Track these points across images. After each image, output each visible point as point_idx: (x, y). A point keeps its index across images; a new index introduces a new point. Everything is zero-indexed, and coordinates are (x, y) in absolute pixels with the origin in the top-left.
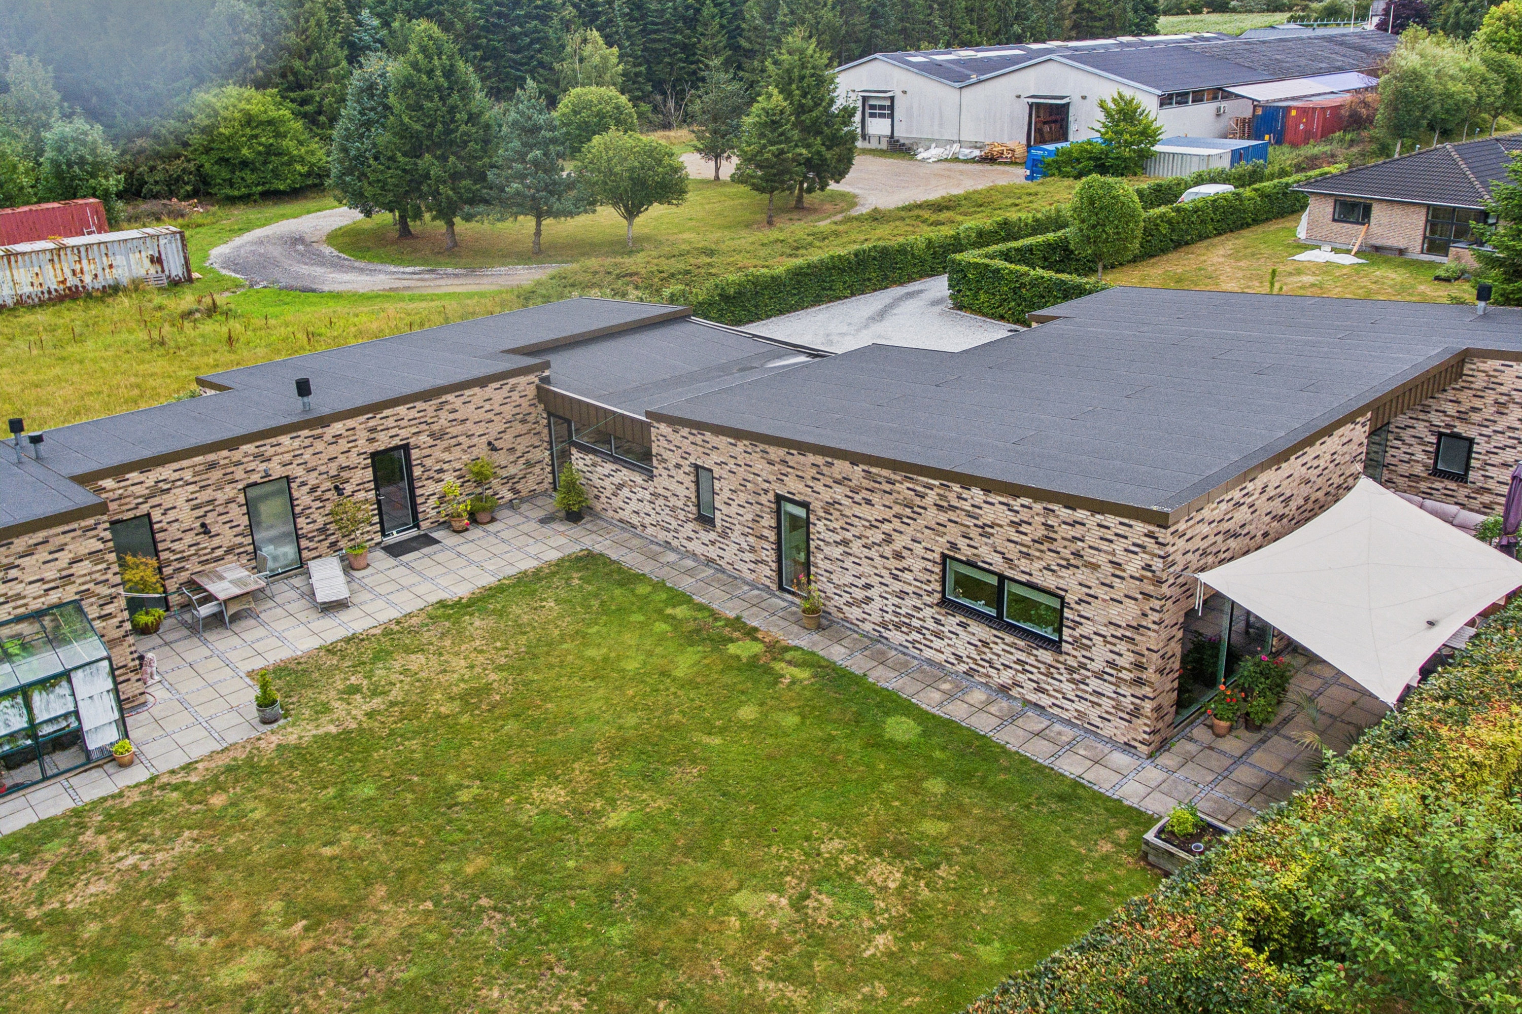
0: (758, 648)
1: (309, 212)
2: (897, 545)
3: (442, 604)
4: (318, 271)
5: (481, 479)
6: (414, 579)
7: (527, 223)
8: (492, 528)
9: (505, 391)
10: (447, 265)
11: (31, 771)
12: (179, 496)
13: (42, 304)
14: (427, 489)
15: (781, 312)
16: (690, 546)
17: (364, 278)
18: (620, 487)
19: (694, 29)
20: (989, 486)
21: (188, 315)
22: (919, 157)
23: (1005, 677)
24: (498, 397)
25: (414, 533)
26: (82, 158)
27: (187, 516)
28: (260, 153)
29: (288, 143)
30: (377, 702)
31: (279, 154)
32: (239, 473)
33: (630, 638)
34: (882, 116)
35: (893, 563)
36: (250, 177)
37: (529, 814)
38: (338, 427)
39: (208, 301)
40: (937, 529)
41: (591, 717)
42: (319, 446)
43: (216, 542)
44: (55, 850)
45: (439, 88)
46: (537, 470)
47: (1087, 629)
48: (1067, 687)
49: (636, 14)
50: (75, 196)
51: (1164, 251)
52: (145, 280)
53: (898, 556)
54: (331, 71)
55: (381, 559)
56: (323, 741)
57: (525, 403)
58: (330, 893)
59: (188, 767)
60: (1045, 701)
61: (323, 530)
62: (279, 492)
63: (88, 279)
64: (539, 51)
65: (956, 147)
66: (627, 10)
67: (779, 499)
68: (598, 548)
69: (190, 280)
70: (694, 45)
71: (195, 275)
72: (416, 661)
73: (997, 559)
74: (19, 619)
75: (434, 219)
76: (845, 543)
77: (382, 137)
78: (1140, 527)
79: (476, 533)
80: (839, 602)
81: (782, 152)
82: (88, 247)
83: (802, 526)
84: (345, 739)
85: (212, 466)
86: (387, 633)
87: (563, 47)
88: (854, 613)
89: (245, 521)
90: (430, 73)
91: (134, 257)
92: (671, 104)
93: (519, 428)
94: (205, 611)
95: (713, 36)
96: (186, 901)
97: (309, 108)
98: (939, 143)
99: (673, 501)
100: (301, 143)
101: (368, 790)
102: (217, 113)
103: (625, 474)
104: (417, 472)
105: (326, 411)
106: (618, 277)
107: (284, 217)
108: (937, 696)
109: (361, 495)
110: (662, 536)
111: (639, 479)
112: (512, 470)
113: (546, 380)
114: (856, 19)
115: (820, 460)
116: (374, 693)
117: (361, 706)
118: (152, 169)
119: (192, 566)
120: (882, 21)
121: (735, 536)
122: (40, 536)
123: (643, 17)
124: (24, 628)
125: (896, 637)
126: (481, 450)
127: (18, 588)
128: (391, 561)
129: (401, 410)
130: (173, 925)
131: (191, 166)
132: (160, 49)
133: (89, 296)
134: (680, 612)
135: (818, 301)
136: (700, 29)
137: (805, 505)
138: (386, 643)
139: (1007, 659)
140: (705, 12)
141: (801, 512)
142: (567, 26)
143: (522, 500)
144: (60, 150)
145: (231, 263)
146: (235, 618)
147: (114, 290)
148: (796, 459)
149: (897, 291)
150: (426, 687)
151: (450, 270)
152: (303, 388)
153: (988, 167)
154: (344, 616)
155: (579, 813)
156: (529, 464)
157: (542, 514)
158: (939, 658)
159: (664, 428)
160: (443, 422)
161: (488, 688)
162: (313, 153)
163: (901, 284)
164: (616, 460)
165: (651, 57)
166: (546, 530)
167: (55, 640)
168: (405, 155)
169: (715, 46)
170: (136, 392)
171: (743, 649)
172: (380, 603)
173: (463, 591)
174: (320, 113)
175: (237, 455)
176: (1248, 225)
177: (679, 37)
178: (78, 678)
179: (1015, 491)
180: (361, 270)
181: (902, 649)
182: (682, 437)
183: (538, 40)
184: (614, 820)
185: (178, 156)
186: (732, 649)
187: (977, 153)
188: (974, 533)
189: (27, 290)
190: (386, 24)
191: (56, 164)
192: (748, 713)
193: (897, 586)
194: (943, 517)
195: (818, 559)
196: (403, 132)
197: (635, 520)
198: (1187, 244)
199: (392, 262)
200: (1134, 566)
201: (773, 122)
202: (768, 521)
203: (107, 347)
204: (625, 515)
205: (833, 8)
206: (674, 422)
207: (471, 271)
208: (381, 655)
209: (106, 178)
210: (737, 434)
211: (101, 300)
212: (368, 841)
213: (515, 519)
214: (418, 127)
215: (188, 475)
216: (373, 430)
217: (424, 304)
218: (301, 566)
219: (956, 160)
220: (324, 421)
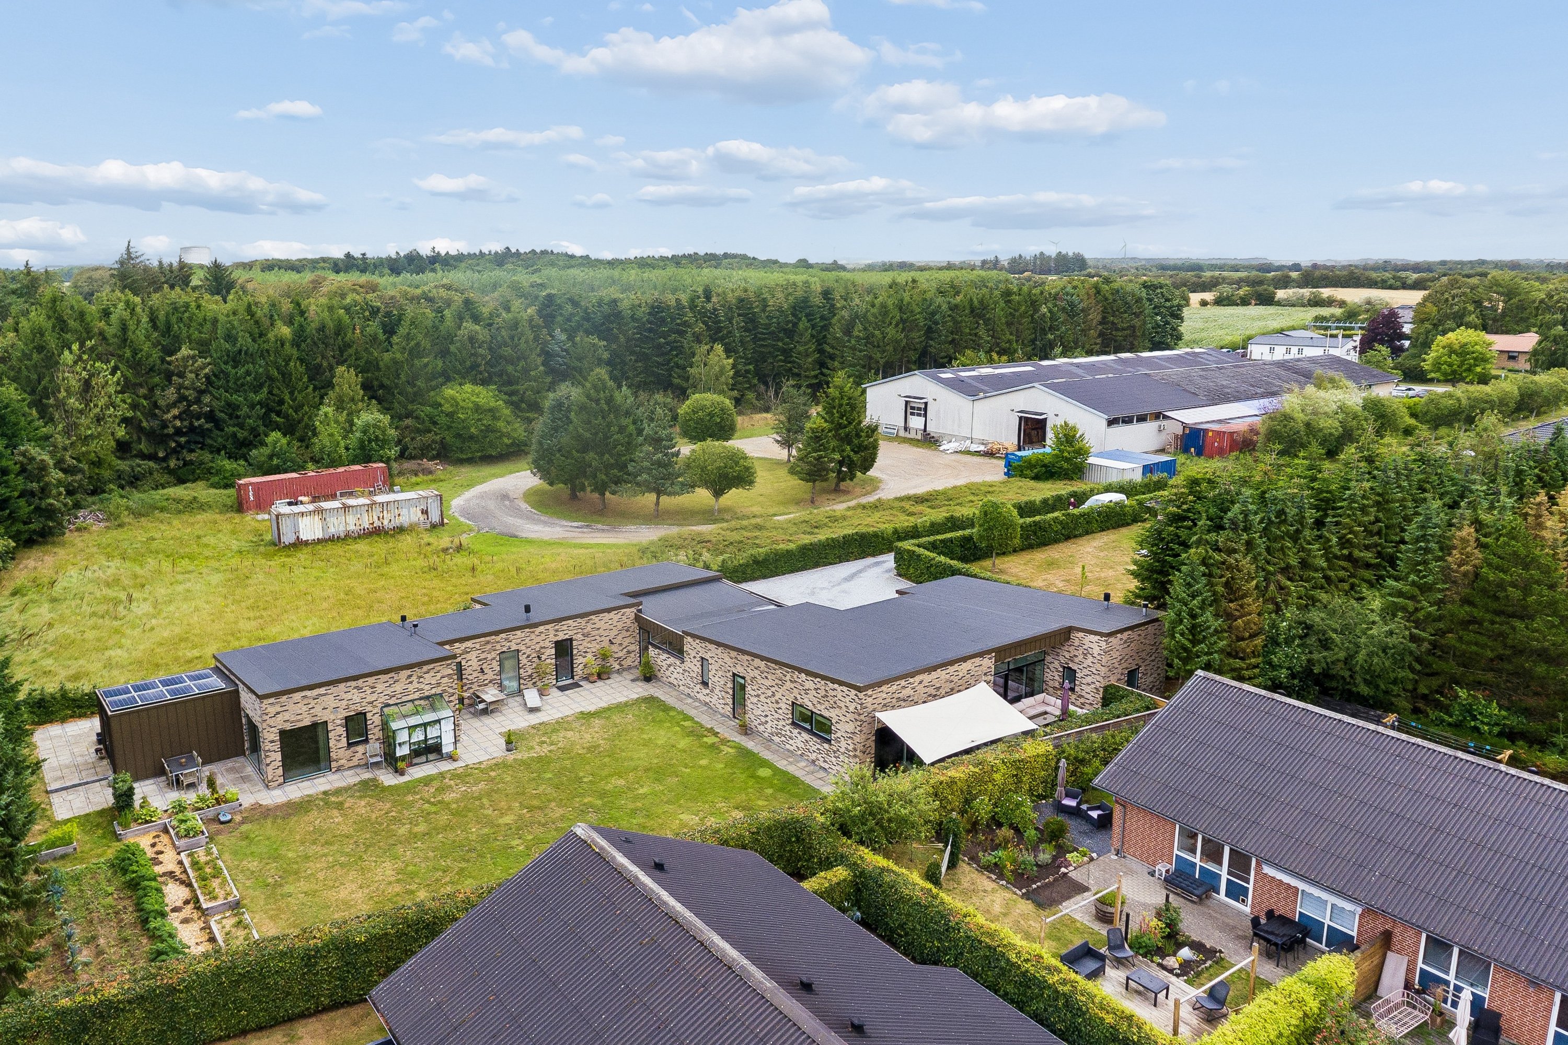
0: (716, 740)
1: (511, 473)
2: (777, 698)
3: (582, 713)
4: (519, 522)
5: (604, 657)
6: (570, 701)
7: (652, 497)
8: (608, 682)
9: (619, 616)
10: (598, 522)
11: (424, 759)
12: (473, 656)
13: (359, 537)
14: (579, 661)
15: (792, 572)
16: (698, 696)
17: (547, 529)
18: (669, 666)
19: (791, 338)
20: (808, 673)
21: (445, 550)
22: (941, 448)
23: (813, 756)
24: (616, 618)
25: (570, 681)
26: (377, 437)
27: (475, 664)
28: (482, 431)
29: (501, 424)
30: (552, 747)
31: (493, 431)
32: (498, 647)
33: (662, 732)
34: (919, 415)
35: (775, 706)
36: (475, 447)
37: (609, 787)
38: (541, 628)
39: (456, 541)
40: (790, 690)
41: (639, 759)
42: (533, 636)
43: (485, 677)
44: (436, 784)
45: (602, 411)
46: (632, 655)
47: (839, 735)
48: (834, 759)
49: (750, 326)
50: (369, 461)
51: (1056, 541)
52: (417, 524)
53: (777, 702)
54: (532, 373)
55: (555, 692)
56: (532, 759)
57: (629, 621)
58: (536, 803)
59: (480, 763)
60: (827, 766)
61: (530, 676)
62: (513, 657)
63: (386, 522)
64: (677, 356)
65: (968, 442)
66: (743, 324)
67: (734, 675)
68: (656, 695)
69: (442, 524)
70: (791, 349)
71: (446, 521)
72: (570, 734)
73: (810, 704)
74: (421, 699)
75: (592, 491)
76: (758, 696)
77: (565, 439)
78: (854, 692)
79: (600, 683)
80: (756, 723)
81: (821, 457)
82: (388, 503)
83: (743, 687)
84: (540, 759)
85: (488, 642)
86: (557, 722)
87: (694, 355)
88: (761, 728)
89: (498, 668)
90: (597, 401)
91: (413, 510)
92: (772, 393)
93: (625, 634)
94: (481, 706)
95: (806, 344)
96: (485, 801)
97: (514, 398)
98: (959, 439)
99: (692, 674)
100: (508, 423)
101: (549, 775)
102: (457, 404)
103: (672, 660)
104: (575, 652)
105: (537, 621)
106: (699, 542)
107: (495, 476)
108: (785, 762)
109: (548, 661)
110: (687, 691)
111: (678, 663)
112: (620, 654)
113: (640, 611)
114: (914, 335)
115: (749, 658)
116: (552, 744)
117: (546, 749)
118: (413, 439)
119: (475, 687)
120: (935, 335)
121: (717, 691)
122: (432, 666)
123: (755, 328)
124: (422, 702)
125: (776, 739)
126: (606, 644)
127: (422, 686)
128: (560, 693)
129: (570, 622)
130: (482, 807)
131: (438, 438)
132: (426, 360)
133: (386, 533)
134: (687, 724)
135: (816, 565)
136: (796, 338)
137: (743, 678)
138: (557, 726)
139: (814, 748)
140: (801, 326)
141: (742, 681)
142: (698, 339)
143: (624, 670)
144: (365, 432)
145: (466, 513)
146: (492, 711)
147: (400, 530)
148: (741, 657)
149: (870, 560)
150: (573, 744)
151: (599, 526)
152: (528, 609)
153: (987, 460)
154: (539, 714)
155: (629, 788)
156: (629, 652)
157: (632, 677)
158: (791, 748)
159: (689, 639)
160: (589, 629)
161: (599, 746)
162: (515, 430)
163: (874, 556)
164: (669, 653)
165: (759, 359)
166: (634, 685)
167: (433, 708)
168: (578, 451)
169: (806, 350)
170: (426, 599)
171: (710, 740)
172: (555, 711)
173: (592, 708)
174: (522, 401)
175: (498, 638)
176: (1128, 524)
177: (780, 344)
178: (443, 722)
179: (816, 675)
180: (545, 523)
181: (778, 745)
182: (696, 643)
183: (676, 348)
184: (641, 791)
185: (429, 431)
186: (705, 739)
187: (982, 448)
188: (803, 692)
189: (352, 527)
190: (571, 338)
191: (361, 441)
192: (704, 762)
193: (777, 716)
194: (792, 686)
195: (748, 703)
196: (578, 437)
197: (675, 682)
198: (1076, 536)
199: (565, 518)
200: (852, 709)
201: (817, 437)
202: (730, 685)
203: (405, 569)
204: (671, 680)
205: (897, 325)
206: (694, 636)
207: (613, 528)
208: (555, 731)
209: (390, 449)
210: (719, 644)
211: (393, 536)
212: (549, 790)
213: (620, 678)
214: (588, 435)
215: (478, 646)
216: (557, 631)
217: (582, 551)
218: (520, 692)
219: (968, 452)
220: (536, 625)
